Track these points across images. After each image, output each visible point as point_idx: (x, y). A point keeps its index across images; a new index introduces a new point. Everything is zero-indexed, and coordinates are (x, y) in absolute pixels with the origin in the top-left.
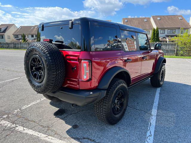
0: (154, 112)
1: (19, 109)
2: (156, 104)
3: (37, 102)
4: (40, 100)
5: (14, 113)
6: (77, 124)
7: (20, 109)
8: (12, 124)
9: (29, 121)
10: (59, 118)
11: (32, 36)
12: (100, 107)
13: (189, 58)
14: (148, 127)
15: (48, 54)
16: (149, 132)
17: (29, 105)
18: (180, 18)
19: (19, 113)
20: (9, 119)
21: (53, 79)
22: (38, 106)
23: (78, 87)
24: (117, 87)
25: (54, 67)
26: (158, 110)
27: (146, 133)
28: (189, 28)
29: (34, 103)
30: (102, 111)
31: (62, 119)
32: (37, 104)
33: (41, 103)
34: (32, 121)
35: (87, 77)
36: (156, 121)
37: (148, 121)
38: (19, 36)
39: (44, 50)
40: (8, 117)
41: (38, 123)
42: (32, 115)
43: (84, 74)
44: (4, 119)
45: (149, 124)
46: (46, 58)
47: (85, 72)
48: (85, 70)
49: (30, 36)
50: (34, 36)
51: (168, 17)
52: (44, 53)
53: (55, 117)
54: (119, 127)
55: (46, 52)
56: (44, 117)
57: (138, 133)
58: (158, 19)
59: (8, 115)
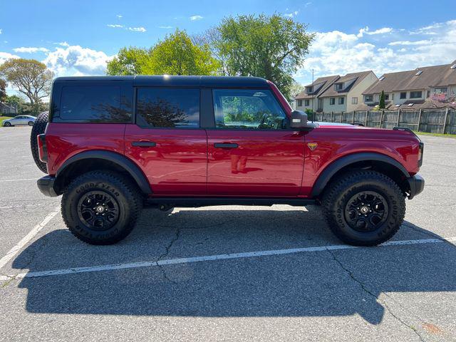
11: (403, 96)
38: (374, 96)
49: (398, 96)
50: (408, 95)
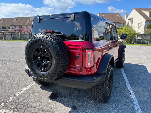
0: (129, 88)
1: (13, 97)
2: (127, 82)
3: (28, 88)
4: (30, 86)
5: (10, 100)
6: (75, 106)
7: (15, 96)
8: (13, 112)
9: (28, 107)
10: (56, 101)
12: (98, 90)
13: (128, 45)
14: (132, 101)
15: (56, 44)
16: (135, 106)
17: (22, 92)
18: (118, 15)
19: (15, 100)
20: (7, 107)
21: (61, 68)
22: (31, 92)
23: (82, 74)
24: (109, 71)
25: (62, 57)
26: (131, 86)
27: (133, 107)
28: (125, 23)
29: (25, 89)
30: (100, 93)
31: (59, 102)
32: (29, 89)
33: (32, 88)
34: (31, 107)
35: (91, 64)
36: (135, 96)
37: (129, 96)
39: (52, 40)
40: (6, 105)
41: (38, 109)
42: (29, 101)
43: (88, 61)
44: (2, 107)
45: (132, 99)
46: (55, 48)
47: (89, 59)
48: (89, 58)
50: (1, 28)
51: (110, 14)
52: (52, 43)
53: (52, 101)
54: (111, 105)
55: (55, 42)
56: (42, 102)
57: (128, 108)
58: (103, 15)
59: (5, 103)
